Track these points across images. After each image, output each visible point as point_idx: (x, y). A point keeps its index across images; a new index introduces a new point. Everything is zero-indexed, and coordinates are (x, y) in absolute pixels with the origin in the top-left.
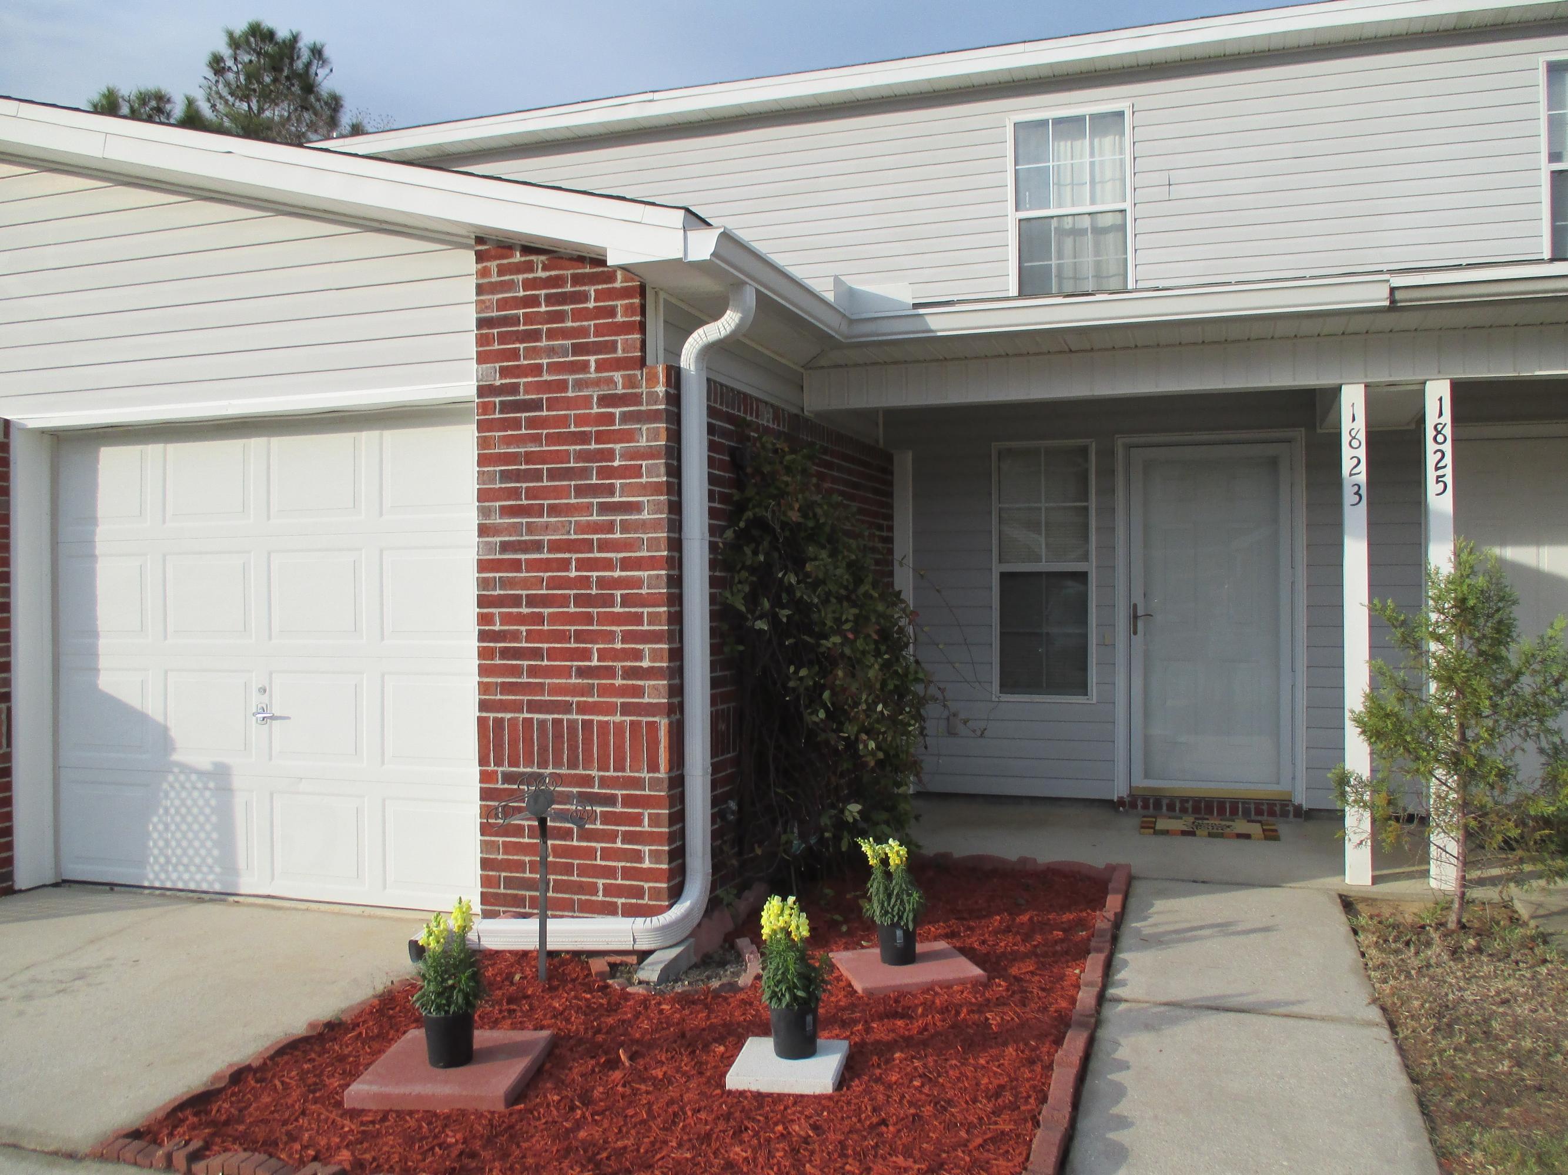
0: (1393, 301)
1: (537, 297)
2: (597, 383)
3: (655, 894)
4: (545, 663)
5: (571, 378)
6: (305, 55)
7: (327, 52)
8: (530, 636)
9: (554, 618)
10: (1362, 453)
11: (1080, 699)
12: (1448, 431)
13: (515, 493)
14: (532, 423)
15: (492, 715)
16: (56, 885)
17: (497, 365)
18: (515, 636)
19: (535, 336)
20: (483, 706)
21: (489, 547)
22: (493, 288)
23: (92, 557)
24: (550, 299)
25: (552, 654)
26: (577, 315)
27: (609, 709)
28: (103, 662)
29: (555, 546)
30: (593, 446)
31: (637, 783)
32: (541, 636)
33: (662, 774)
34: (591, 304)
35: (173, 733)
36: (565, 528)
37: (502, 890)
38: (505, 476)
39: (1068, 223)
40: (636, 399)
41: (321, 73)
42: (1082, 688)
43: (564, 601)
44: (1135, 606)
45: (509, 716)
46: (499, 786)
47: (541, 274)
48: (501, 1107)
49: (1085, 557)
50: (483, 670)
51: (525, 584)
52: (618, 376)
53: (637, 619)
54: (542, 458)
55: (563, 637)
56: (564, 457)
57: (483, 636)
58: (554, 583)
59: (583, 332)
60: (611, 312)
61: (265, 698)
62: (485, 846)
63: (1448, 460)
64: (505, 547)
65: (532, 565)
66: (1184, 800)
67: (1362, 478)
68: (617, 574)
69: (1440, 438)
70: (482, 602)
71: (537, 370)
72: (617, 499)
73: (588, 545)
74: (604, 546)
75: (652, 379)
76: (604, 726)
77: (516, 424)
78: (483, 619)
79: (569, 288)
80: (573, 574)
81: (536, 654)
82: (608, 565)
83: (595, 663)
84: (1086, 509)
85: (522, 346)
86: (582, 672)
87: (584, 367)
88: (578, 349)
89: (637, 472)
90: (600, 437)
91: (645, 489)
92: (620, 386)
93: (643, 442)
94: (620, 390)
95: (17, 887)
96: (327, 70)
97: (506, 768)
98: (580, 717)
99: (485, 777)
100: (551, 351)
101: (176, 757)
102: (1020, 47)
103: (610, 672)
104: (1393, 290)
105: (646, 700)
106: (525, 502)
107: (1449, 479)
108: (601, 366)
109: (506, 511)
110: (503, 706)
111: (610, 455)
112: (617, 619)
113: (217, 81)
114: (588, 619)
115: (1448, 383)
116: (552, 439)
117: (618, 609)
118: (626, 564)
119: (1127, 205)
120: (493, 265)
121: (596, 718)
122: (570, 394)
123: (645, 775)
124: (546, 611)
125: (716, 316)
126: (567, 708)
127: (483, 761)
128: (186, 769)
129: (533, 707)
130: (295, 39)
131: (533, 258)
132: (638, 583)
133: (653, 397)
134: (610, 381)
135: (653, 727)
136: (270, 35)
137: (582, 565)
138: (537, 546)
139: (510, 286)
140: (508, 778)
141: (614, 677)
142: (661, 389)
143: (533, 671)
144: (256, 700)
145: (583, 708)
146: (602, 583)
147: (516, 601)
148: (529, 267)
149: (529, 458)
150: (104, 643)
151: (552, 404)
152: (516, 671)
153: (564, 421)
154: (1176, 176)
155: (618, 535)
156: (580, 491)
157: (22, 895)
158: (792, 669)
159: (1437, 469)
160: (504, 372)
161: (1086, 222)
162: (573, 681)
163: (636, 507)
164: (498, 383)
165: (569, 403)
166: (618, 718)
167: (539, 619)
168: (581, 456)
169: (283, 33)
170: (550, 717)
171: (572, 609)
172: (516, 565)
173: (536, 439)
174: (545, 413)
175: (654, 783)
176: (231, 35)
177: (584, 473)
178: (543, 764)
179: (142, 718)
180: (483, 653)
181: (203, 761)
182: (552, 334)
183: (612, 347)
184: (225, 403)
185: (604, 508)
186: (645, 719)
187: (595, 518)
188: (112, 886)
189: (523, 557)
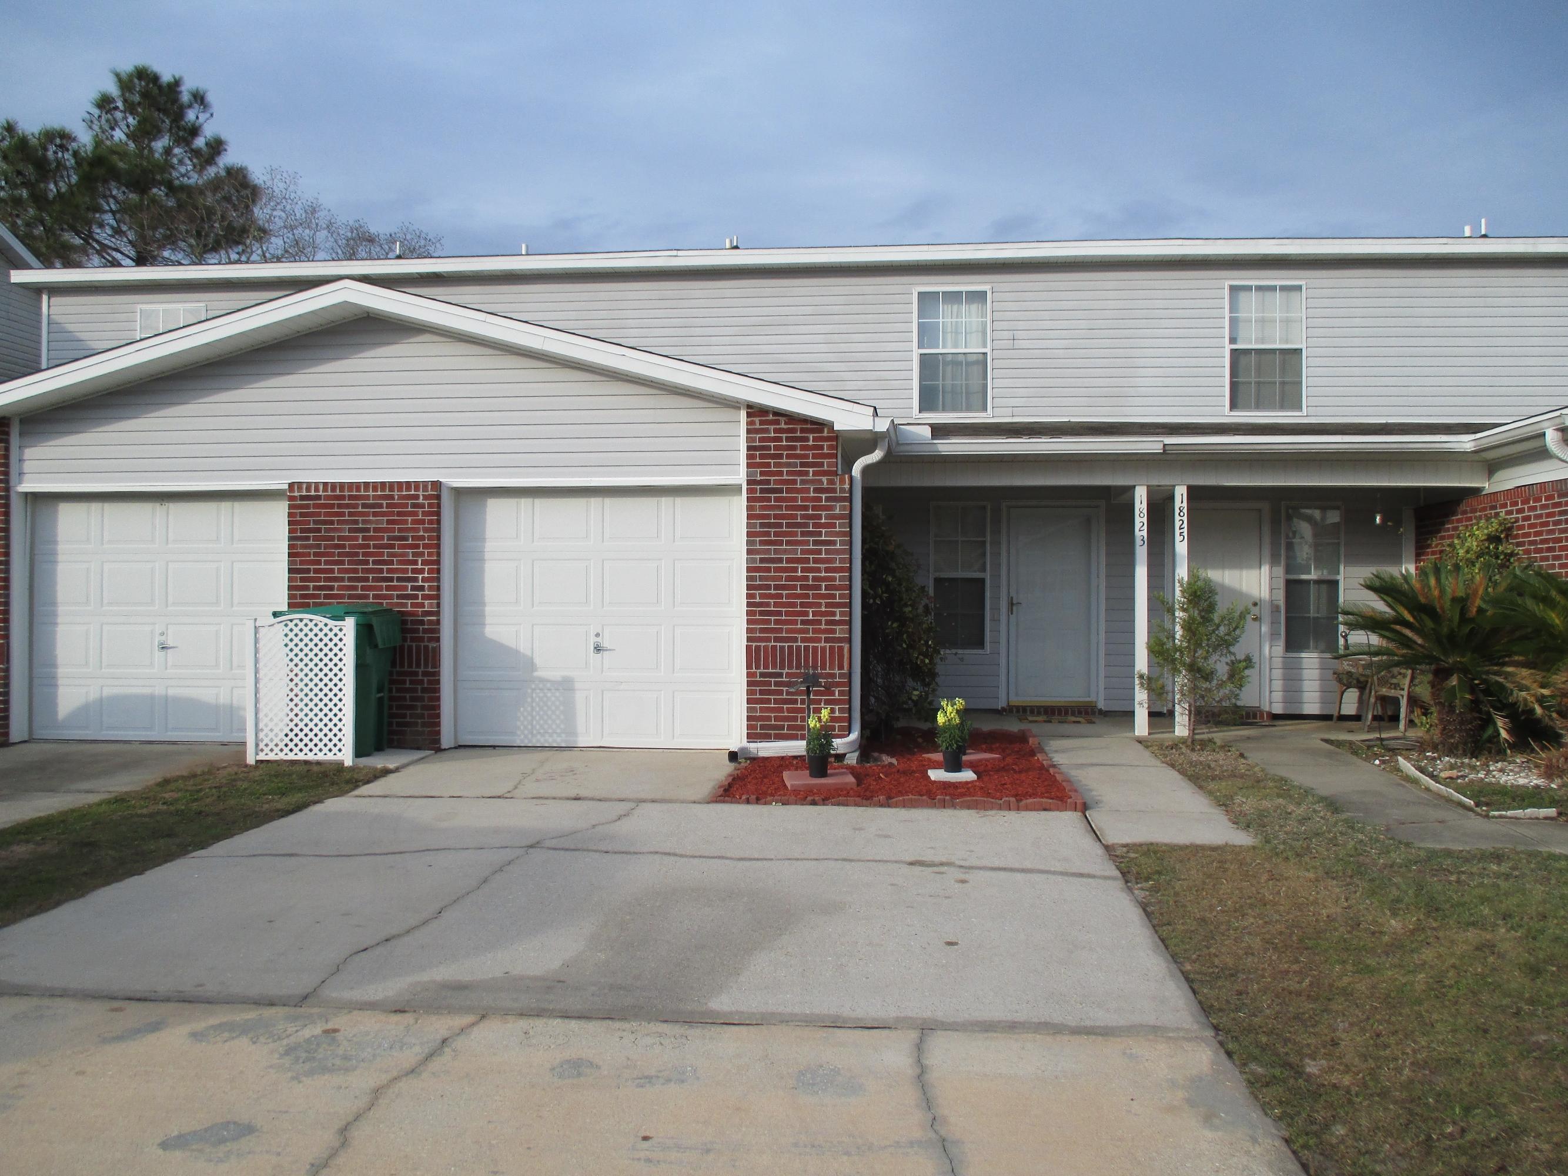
0: (1164, 450)
1: (782, 437)
2: (812, 482)
3: (841, 728)
4: (784, 618)
5: (799, 479)
6: (185, 98)
7: (210, 98)
8: (776, 605)
9: (788, 596)
10: (1145, 520)
11: (980, 651)
12: (1185, 511)
13: (768, 534)
14: (777, 499)
15: (754, 644)
16: (455, 748)
17: (759, 470)
18: (768, 605)
19: (780, 456)
20: (749, 639)
21: (754, 561)
22: (757, 431)
23: (482, 560)
24: (788, 439)
25: (787, 614)
26: (803, 448)
27: (819, 640)
28: (488, 620)
29: (789, 561)
30: (811, 512)
31: (833, 676)
32: (783, 605)
33: (845, 671)
34: (811, 443)
35: (537, 661)
36: (795, 552)
37: (759, 731)
38: (762, 525)
39: (950, 358)
40: (834, 491)
41: (202, 117)
42: (981, 644)
43: (794, 587)
44: (1012, 598)
45: (764, 644)
46: (758, 679)
47: (783, 426)
48: (855, 787)
49: (983, 569)
50: (749, 622)
51: (773, 579)
52: (824, 479)
53: (833, 596)
54: (783, 517)
55: (794, 605)
56: (795, 517)
57: (749, 605)
58: (788, 579)
59: (806, 456)
60: (821, 448)
61: (599, 639)
62: (749, 710)
63: (1185, 525)
64: (762, 560)
65: (777, 570)
66: (1039, 707)
67: (1145, 533)
68: (823, 574)
69: (1182, 514)
70: (749, 587)
71: (781, 473)
72: (823, 538)
73: (807, 560)
74: (815, 561)
75: (842, 482)
76: (815, 649)
77: (769, 500)
78: (749, 596)
79: (798, 434)
80: (800, 574)
81: (779, 613)
82: (819, 570)
83: (811, 617)
84: (984, 543)
85: (772, 461)
86: (803, 622)
87: (807, 473)
88: (802, 465)
89: (834, 525)
90: (814, 508)
91: (838, 534)
92: (825, 483)
93: (837, 511)
94: (825, 485)
95: (443, 747)
96: (208, 115)
97: (762, 670)
98: (803, 645)
99: (749, 675)
100: (788, 465)
101: (536, 674)
102: (926, 248)
103: (819, 622)
104: (1165, 445)
105: (837, 635)
106: (773, 538)
107: (1185, 534)
108: (815, 473)
109: (762, 543)
110: (760, 639)
111: (819, 517)
112: (823, 596)
113: (100, 117)
114: (807, 596)
115: (1186, 487)
116: (788, 508)
117: (823, 592)
118: (827, 570)
119: (988, 350)
120: (757, 420)
121: (811, 645)
122: (798, 486)
123: (837, 671)
124: (784, 592)
125: (871, 451)
126: (795, 640)
127: (749, 667)
128: (542, 680)
129: (776, 640)
130: (177, 83)
131: (780, 418)
132: (834, 579)
133: (842, 490)
134: (821, 482)
135: (841, 649)
136: (155, 78)
137: (803, 570)
138: (780, 560)
139: (767, 431)
140: (762, 675)
141: (821, 625)
142: (847, 486)
143: (777, 622)
144: (592, 640)
145: (803, 640)
146: (815, 579)
147: (768, 587)
148: (777, 422)
149: (776, 517)
150: (488, 609)
151: (788, 491)
152: (768, 622)
153: (795, 499)
154: (1018, 334)
155: (823, 556)
156: (803, 534)
157: (446, 752)
158: (890, 623)
159: (1180, 529)
160: (762, 473)
161: (961, 358)
162: (799, 626)
163: (834, 543)
164: (759, 478)
165: (798, 491)
166: (823, 644)
167: (780, 596)
168: (803, 517)
169: (166, 78)
170: (786, 645)
171: (799, 591)
172: (768, 570)
173: (780, 508)
174: (784, 495)
175: (841, 676)
176: (117, 75)
177: (806, 525)
178: (782, 667)
179: (517, 652)
180: (748, 613)
181: (555, 675)
182: (788, 456)
183: (822, 465)
184: (589, 479)
185: (815, 543)
186: (837, 645)
187: (811, 547)
188: (494, 747)
189: (772, 565)
